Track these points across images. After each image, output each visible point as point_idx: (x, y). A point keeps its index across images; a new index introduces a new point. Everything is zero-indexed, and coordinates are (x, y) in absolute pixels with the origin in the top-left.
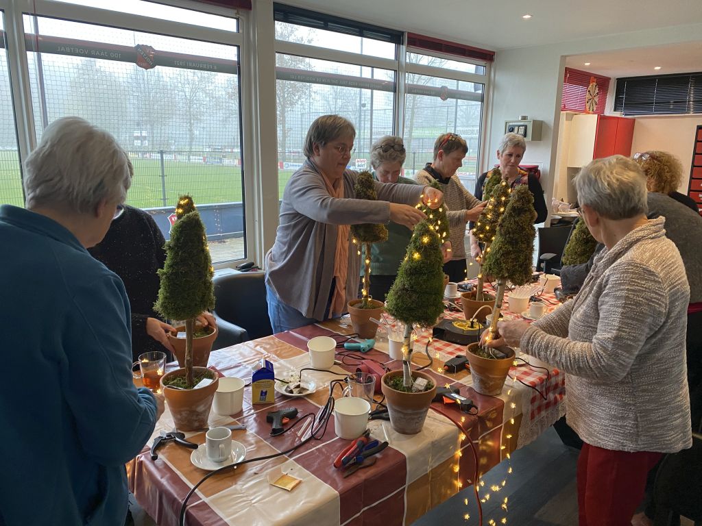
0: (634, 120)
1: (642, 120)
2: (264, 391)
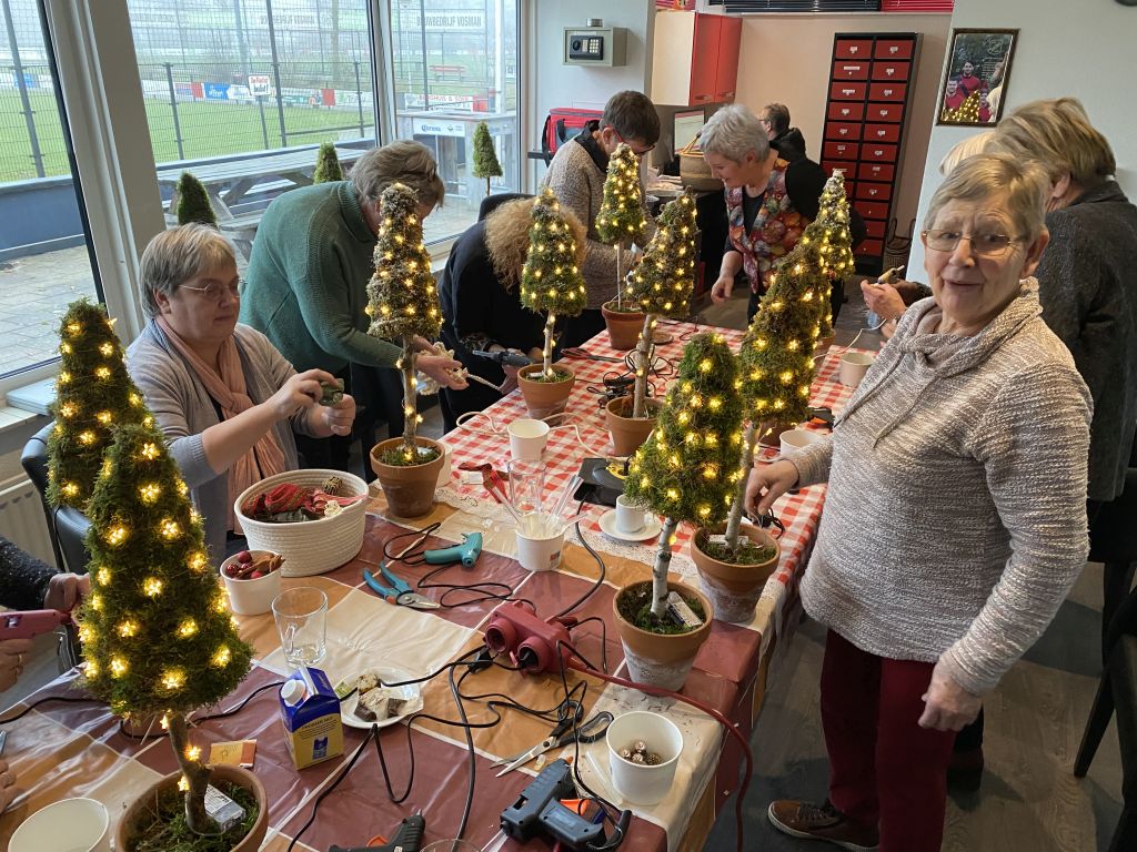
0: (740, 20)
1: (750, 21)
2: (321, 739)
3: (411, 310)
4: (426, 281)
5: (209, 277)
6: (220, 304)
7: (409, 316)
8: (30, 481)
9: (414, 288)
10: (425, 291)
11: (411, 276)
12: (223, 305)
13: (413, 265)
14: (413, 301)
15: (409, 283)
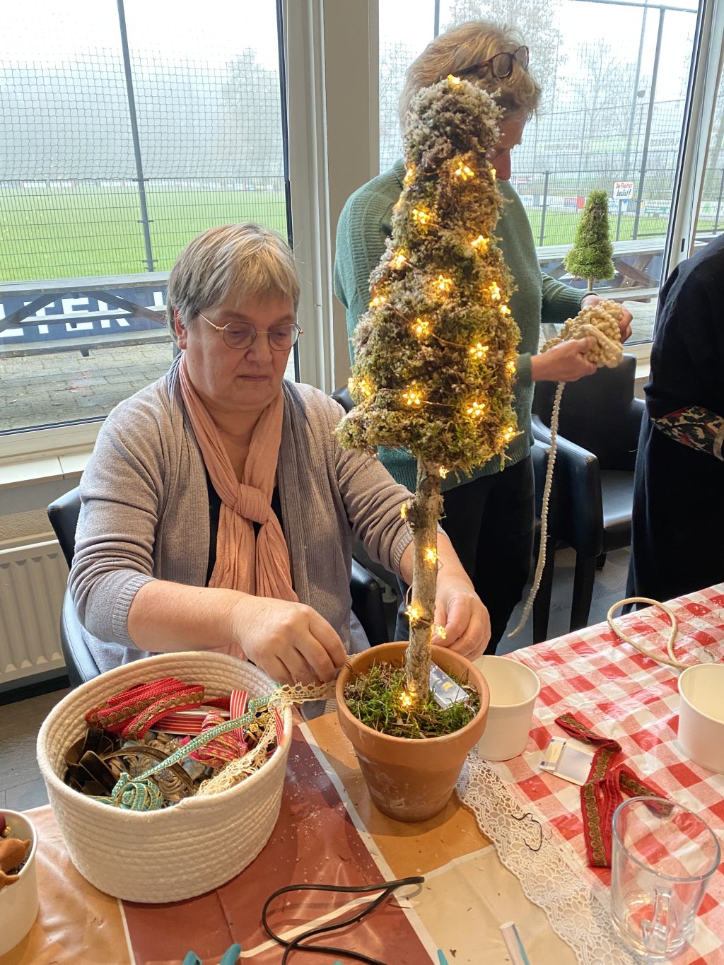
3: (413, 397)
4: (470, 329)
5: (235, 310)
6: (246, 356)
7: (409, 411)
8: (57, 541)
9: (434, 343)
10: (463, 352)
11: (428, 311)
12: (250, 357)
13: (444, 283)
14: (424, 373)
15: (421, 328)
